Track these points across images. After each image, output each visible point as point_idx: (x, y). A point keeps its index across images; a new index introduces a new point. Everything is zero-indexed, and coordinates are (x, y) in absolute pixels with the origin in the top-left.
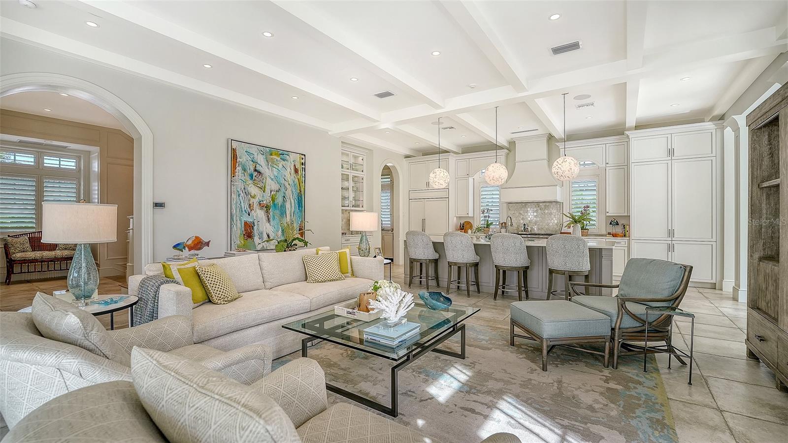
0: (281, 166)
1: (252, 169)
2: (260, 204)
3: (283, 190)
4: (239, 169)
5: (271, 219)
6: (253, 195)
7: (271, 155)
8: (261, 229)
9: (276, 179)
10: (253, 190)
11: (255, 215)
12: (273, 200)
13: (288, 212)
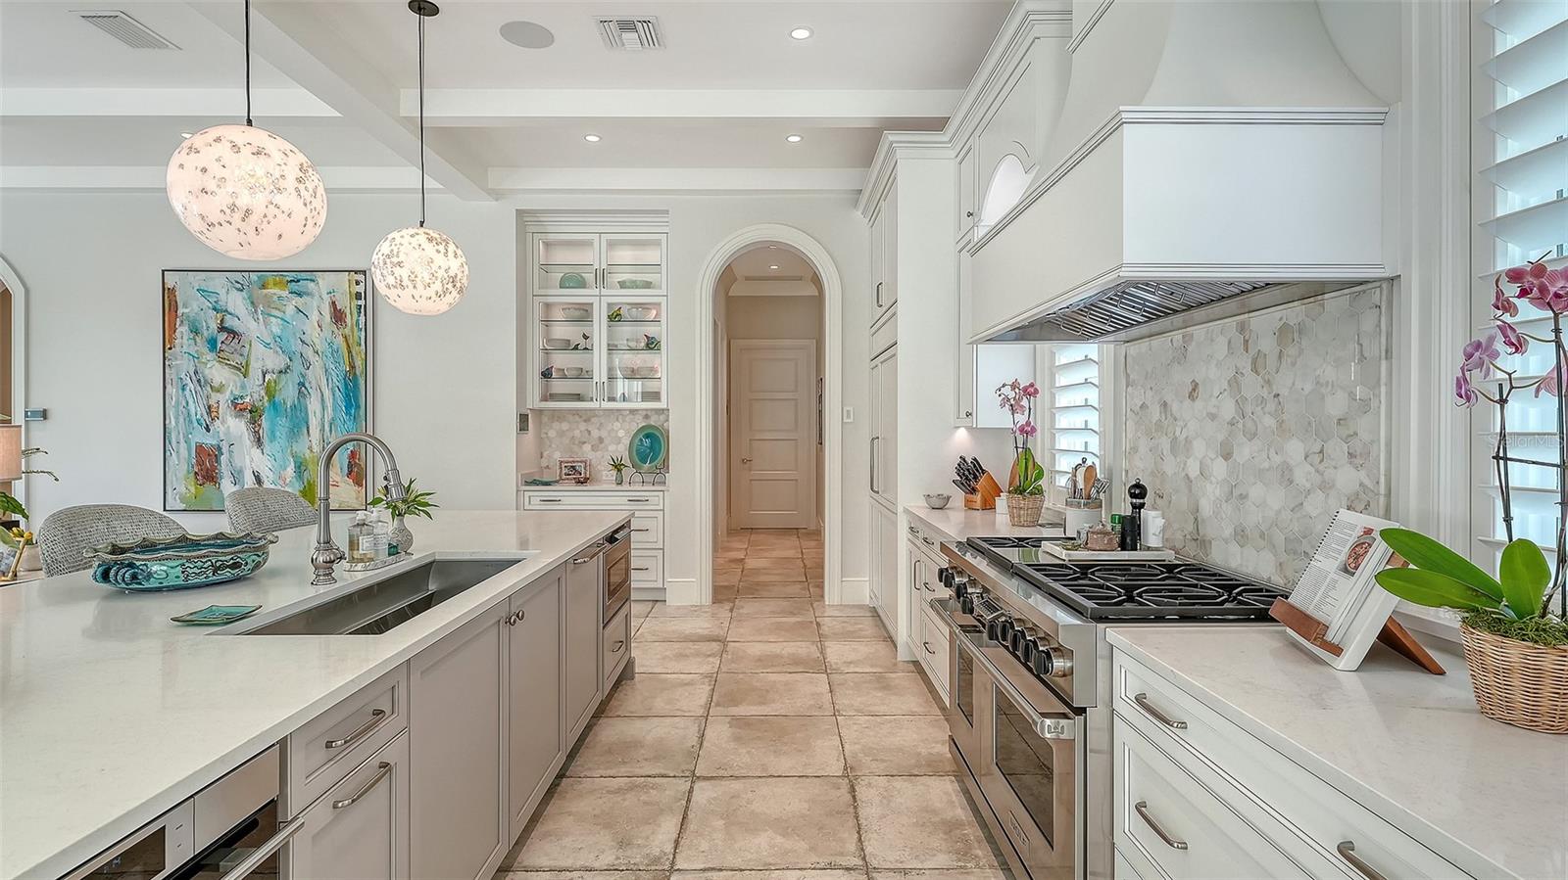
0: (290, 310)
1: (214, 326)
2: (235, 405)
3: (297, 366)
4: (183, 330)
5: (265, 440)
6: (216, 384)
7: (264, 286)
8: (238, 463)
9: (278, 343)
10: (217, 373)
11: (222, 429)
12: (270, 392)
13: (314, 422)
